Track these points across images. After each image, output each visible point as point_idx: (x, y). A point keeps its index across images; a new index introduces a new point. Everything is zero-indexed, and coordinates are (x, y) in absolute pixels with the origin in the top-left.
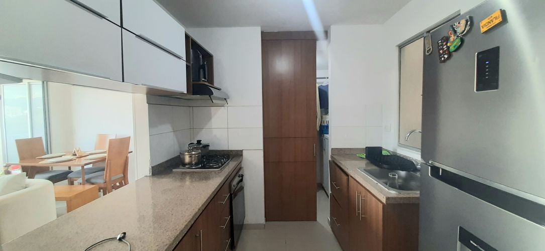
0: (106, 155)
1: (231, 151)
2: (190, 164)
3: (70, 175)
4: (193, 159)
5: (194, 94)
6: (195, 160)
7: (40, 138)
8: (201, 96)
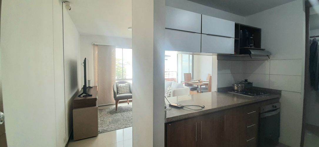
0: (208, 82)
1: (271, 90)
2: (237, 91)
3: (198, 89)
4: (239, 88)
5: (240, 54)
6: (240, 89)
7: (191, 73)
8: (245, 55)
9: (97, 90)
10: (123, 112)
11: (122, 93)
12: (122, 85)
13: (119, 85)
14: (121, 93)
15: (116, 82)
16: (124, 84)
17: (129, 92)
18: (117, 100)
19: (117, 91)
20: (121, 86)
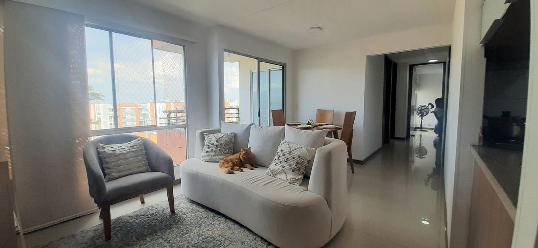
9: (11, 178)
10: (138, 239)
11: (123, 174)
12: (117, 148)
13: (109, 149)
14: (117, 174)
15: (93, 139)
16: (126, 146)
17: (145, 168)
18: (105, 202)
19: (103, 170)
20: (117, 152)
